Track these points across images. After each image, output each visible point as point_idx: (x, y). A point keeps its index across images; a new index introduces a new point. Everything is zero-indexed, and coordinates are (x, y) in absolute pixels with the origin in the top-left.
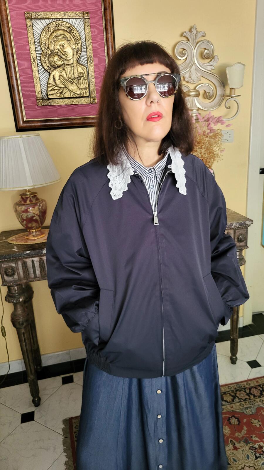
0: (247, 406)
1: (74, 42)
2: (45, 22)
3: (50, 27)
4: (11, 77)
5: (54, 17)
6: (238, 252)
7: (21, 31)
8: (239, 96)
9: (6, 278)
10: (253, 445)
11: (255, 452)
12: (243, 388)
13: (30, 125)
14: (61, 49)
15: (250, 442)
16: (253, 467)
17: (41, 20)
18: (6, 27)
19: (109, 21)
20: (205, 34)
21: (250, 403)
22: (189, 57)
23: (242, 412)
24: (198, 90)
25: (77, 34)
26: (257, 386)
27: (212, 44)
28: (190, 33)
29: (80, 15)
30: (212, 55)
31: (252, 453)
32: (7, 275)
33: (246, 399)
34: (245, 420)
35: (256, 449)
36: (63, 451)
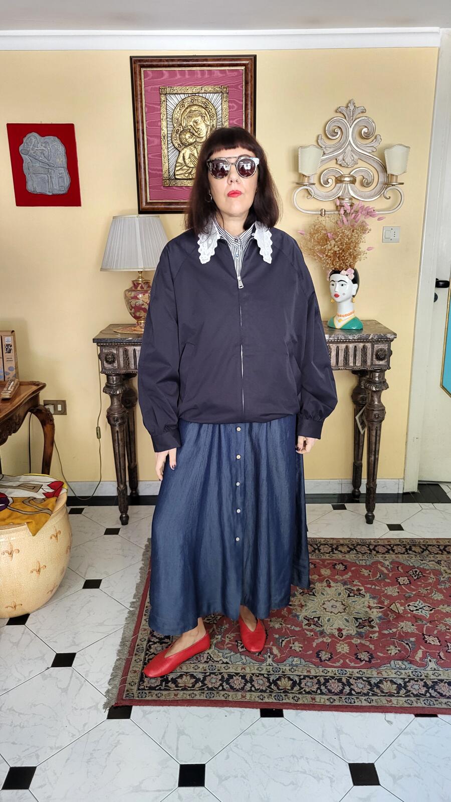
0: (364, 558)
1: (209, 118)
2: (180, 97)
3: (185, 102)
4: (139, 154)
5: (189, 92)
6: (378, 372)
7: (155, 106)
8: (403, 184)
9: (106, 365)
10: (351, 587)
11: (350, 592)
12: (368, 544)
13: (153, 207)
14: (194, 125)
15: (349, 585)
17: (176, 95)
18: (139, 103)
19: (249, 96)
20: (366, 110)
21: (368, 557)
22: (345, 137)
23: (354, 562)
24: (354, 175)
25: (213, 110)
26: (386, 545)
27: (373, 122)
28: (347, 108)
29: (218, 89)
30: (373, 134)
31: (346, 592)
32: (107, 362)
34: (353, 568)
35: (353, 590)
36: (141, 560)
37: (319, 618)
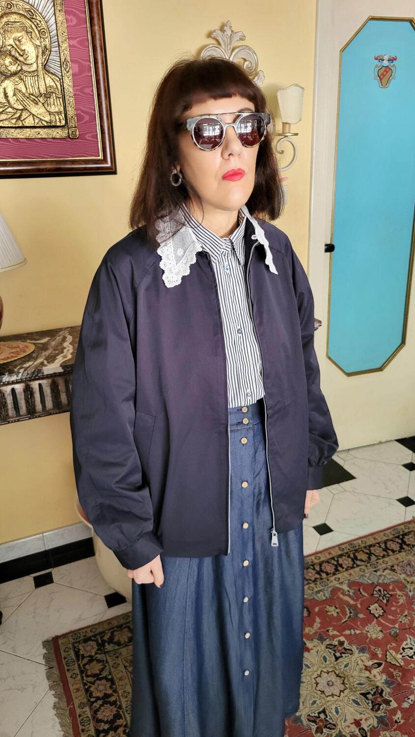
0: (319, 589)
1: (38, 36)
8: (296, 134)
10: (331, 641)
11: (334, 651)
12: (312, 564)
14: (16, 45)
15: (327, 639)
16: (333, 672)
19: (94, 5)
20: (245, 37)
21: (322, 584)
23: (312, 598)
25: (42, 23)
26: (330, 559)
27: (255, 54)
28: (222, 33)
30: (255, 69)
31: (330, 653)
33: (316, 579)
34: (317, 609)
35: (335, 646)
36: (48, 688)
37: (324, 711)
